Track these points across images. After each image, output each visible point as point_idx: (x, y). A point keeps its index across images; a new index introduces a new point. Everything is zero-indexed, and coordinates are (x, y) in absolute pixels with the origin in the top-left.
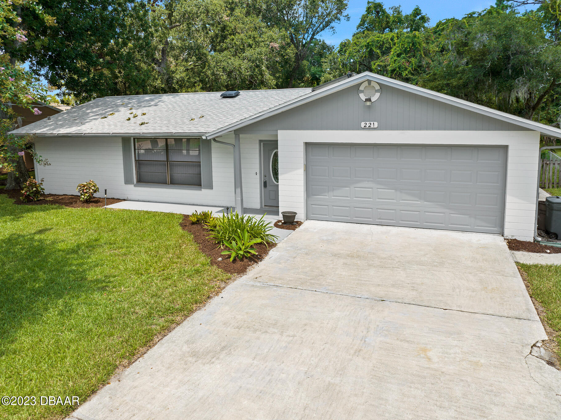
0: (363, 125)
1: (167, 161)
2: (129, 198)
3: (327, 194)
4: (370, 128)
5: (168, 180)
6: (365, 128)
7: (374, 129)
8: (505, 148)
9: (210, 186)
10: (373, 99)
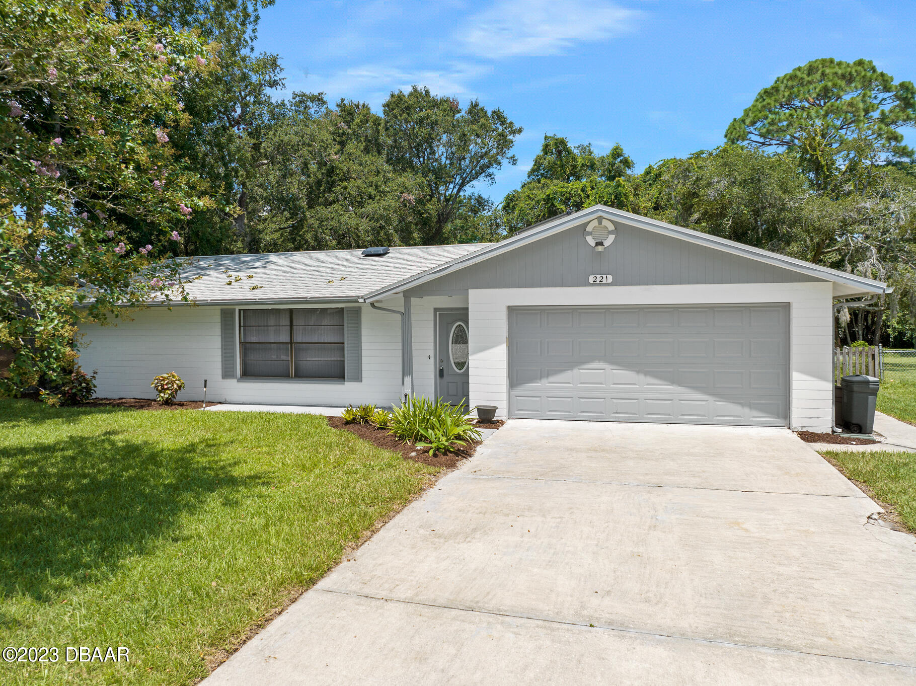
0: (591, 279)
1: (291, 342)
2: (229, 400)
4: (601, 284)
5: (292, 371)
6: (594, 284)
7: (608, 284)
8: (787, 306)
9: (358, 378)
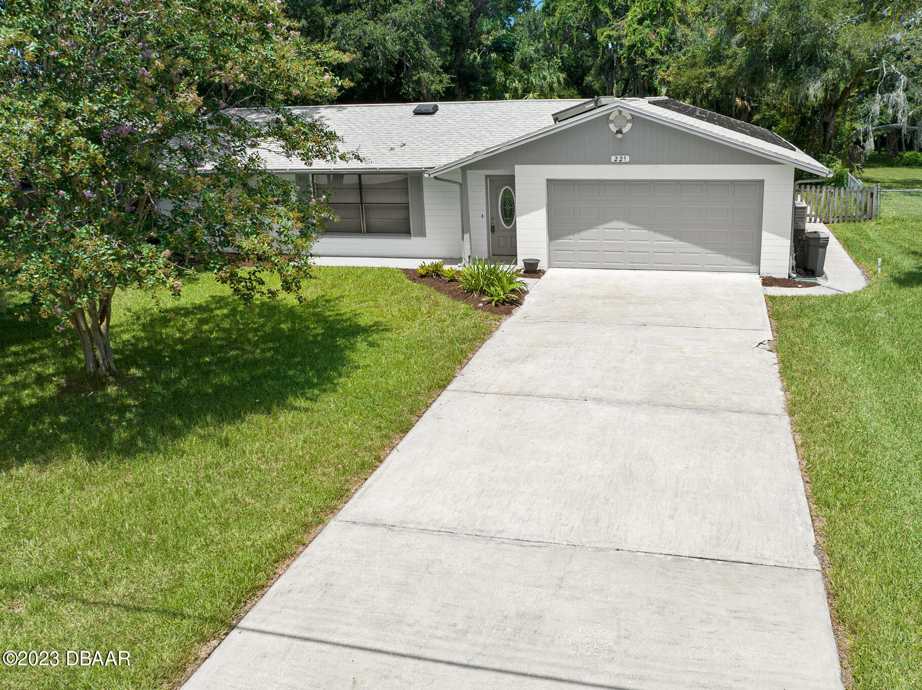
0: (613, 159)
1: (362, 203)
3: (571, 237)
4: (621, 163)
5: (364, 227)
6: (615, 163)
7: (626, 163)
8: (761, 182)
9: (422, 234)
10: (625, 130)
